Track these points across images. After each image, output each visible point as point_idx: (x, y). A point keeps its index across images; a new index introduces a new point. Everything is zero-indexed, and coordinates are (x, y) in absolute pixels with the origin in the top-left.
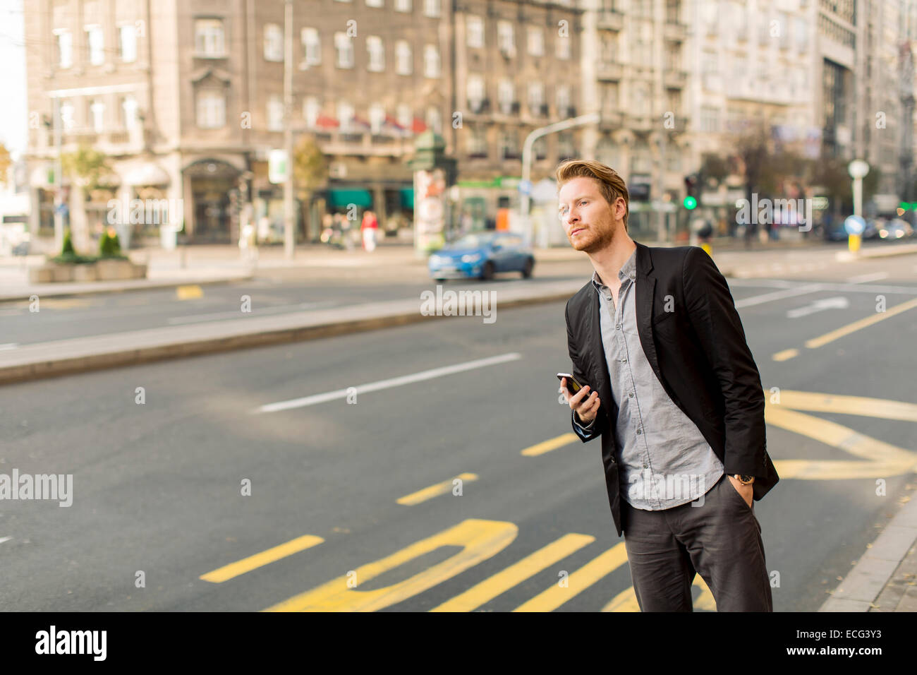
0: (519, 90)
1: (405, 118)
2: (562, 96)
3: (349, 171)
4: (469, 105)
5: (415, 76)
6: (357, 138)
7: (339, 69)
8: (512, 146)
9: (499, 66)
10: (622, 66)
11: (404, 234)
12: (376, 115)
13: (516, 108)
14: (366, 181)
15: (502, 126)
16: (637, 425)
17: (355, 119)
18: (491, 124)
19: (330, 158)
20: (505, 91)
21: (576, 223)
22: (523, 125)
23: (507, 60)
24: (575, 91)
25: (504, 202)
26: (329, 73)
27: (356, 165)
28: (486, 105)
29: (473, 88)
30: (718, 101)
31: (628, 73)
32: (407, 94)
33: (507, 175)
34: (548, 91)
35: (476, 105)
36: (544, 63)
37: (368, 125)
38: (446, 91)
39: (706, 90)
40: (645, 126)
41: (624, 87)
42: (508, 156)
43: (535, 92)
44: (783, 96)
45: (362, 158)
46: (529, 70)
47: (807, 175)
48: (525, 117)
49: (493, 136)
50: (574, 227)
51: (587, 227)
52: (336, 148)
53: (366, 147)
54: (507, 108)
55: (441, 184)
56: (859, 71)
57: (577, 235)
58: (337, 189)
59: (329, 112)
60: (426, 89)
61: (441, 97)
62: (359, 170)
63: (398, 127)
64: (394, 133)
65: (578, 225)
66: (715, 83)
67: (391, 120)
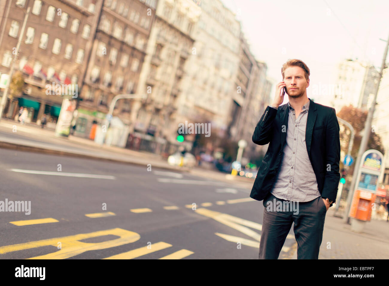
0: (113, 78)
1: (62, 76)
2: (130, 85)
3: (32, 92)
4: (91, 78)
5: (72, 60)
6: (39, 79)
7: (39, 48)
8: (104, 101)
9: (107, 67)
10: (157, 81)
11: (50, 125)
12: (50, 72)
13: (110, 85)
14: (38, 98)
15: (102, 91)
16: (293, 165)
17: (41, 71)
18: (97, 89)
19: (26, 84)
20: (108, 77)
21: (295, 85)
22: (111, 93)
23: (111, 64)
24: (135, 85)
25: (95, 122)
26: (35, 48)
27: (36, 90)
28: (98, 80)
29: (94, 72)
30: (190, 105)
31: (158, 84)
32: (66, 67)
33: (99, 111)
34: (125, 82)
35: (94, 79)
36: (126, 71)
37: (46, 75)
38: (83, 70)
39: (187, 99)
40: (160, 107)
41: (155, 89)
42: (102, 103)
43: (119, 81)
44: (215, 109)
45: (40, 88)
46: (119, 71)
47: (218, 143)
48: (113, 90)
49: (97, 93)
50: (293, 87)
51: (298, 88)
52: (30, 81)
53: (42, 84)
54: (106, 84)
55: (74, 107)
56: (244, 108)
57: (293, 90)
58: (25, 99)
59: (31, 65)
60: (74, 67)
61: (80, 72)
62: (37, 92)
63: (58, 79)
64: (56, 81)
65: (295, 87)
66: (191, 98)
67: (56, 76)
